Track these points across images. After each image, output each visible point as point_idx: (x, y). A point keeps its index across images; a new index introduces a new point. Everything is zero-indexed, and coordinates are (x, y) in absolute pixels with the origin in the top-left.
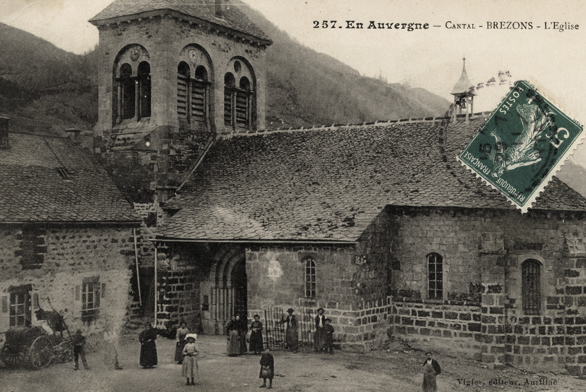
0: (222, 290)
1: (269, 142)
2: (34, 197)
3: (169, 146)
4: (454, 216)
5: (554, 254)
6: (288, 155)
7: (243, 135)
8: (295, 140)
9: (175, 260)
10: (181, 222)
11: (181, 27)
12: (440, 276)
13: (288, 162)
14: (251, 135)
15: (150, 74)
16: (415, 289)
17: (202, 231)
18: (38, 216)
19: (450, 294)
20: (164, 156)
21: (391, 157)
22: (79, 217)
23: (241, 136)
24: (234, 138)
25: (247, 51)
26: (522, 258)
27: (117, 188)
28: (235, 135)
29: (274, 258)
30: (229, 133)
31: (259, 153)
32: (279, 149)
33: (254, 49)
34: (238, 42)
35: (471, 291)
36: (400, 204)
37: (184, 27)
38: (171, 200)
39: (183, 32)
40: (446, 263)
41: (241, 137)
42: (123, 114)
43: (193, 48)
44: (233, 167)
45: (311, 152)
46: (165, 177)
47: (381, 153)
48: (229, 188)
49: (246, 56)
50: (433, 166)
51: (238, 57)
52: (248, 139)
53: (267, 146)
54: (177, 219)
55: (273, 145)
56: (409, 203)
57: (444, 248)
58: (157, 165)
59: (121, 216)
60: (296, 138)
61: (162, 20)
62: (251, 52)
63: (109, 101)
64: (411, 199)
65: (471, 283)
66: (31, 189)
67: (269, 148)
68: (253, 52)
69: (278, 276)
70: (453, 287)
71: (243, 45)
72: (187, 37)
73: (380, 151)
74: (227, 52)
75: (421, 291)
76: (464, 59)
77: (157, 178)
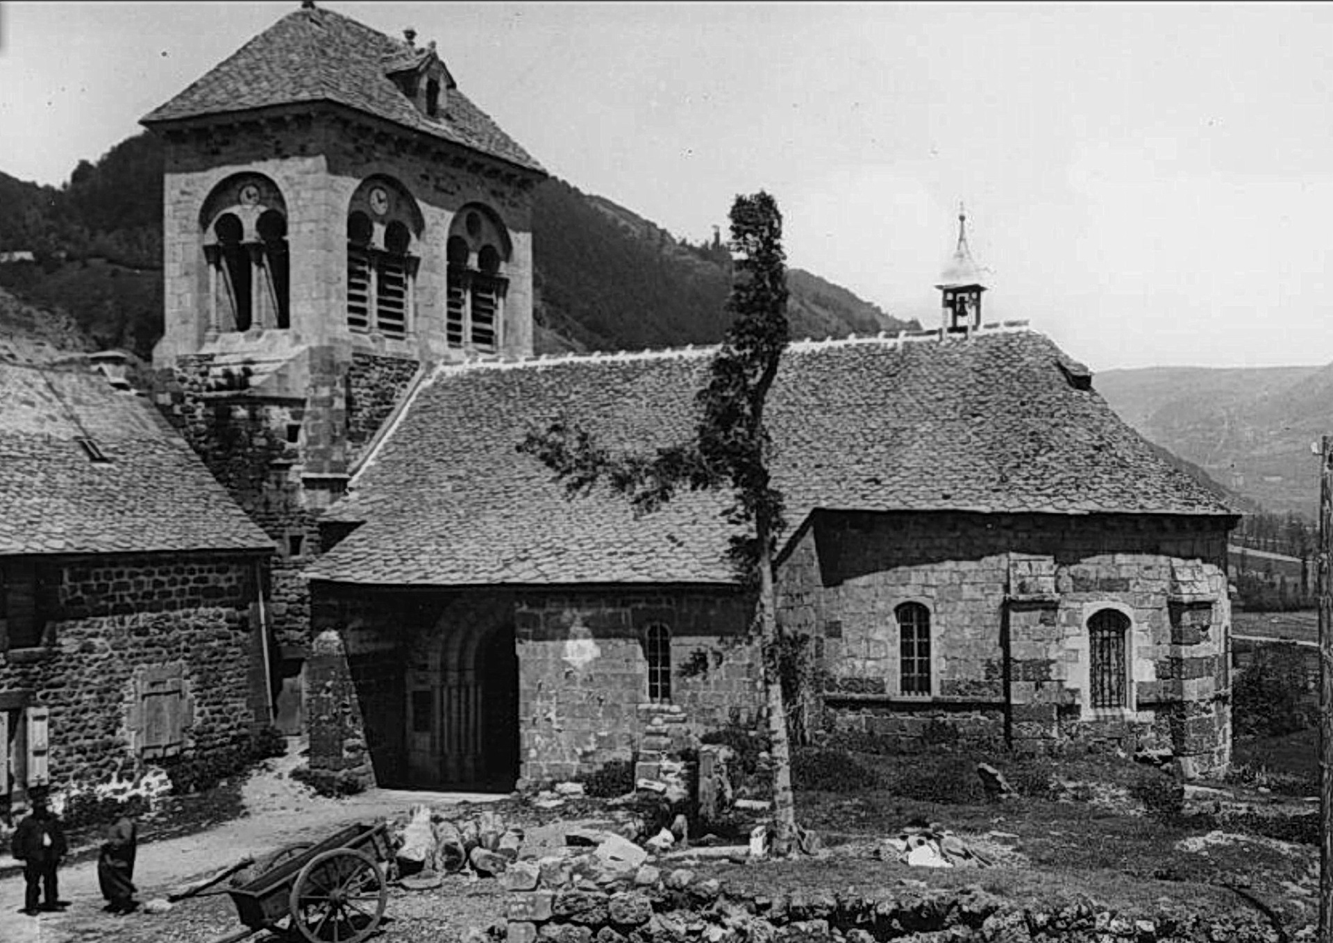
0: (454, 692)
1: (551, 383)
2: (29, 502)
3: (332, 390)
4: (953, 528)
5: (1152, 598)
6: (595, 409)
7: (493, 366)
8: (607, 377)
9: (353, 630)
10: (366, 549)
11: (355, 140)
12: (925, 649)
13: (594, 422)
14: (510, 366)
15: (286, 238)
16: (871, 675)
17: (415, 567)
18: (43, 542)
19: (946, 684)
20: (320, 409)
21: (816, 412)
22: (134, 542)
23: (488, 369)
24: (471, 372)
25: (494, 193)
26: (1091, 608)
27: (213, 479)
28: (474, 366)
29: (578, 622)
30: (460, 363)
31: (531, 405)
32: (573, 397)
33: (508, 191)
34: (476, 172)
35: (988, 677)
36: (841, 507)
37: (361, 141)
38: (338, 504)
39: (359, 150)
40: (938, 623)
41: (489, 372)
42: (221, 321)
43: (379, 184)
44: (474, 433)
45: (644, 403)
46: (324, 454)
47: (793, 404)
48: (468, 479)
49: (494, 204)
50: (904, 429)
51: (476, 205)
52: (504, 375)
53: (547, 390)
54: (357, 544)
55: (561, 387)
56: (860, 505)
57: (933, 592)
58: (306, 428)
59: (228, 539)
60: (610, 373)
61: (314, 124)
62: (502, 195)
63: (189, 296)
64: (863, 497)
65: (989, 661)
66: (21, 486)
67: (550, 393)
68: (508, 195)
69: (588, 657)
70: (953, 670)
71: (487, 180)
72: (368, 161)
73: (792, 400)
74: (452, 194)
75: (885, 680)
76: (962, 218)
77: (306, 456)
